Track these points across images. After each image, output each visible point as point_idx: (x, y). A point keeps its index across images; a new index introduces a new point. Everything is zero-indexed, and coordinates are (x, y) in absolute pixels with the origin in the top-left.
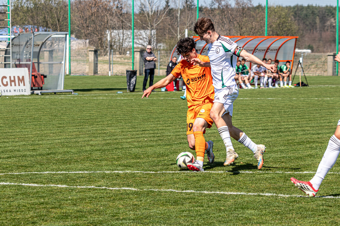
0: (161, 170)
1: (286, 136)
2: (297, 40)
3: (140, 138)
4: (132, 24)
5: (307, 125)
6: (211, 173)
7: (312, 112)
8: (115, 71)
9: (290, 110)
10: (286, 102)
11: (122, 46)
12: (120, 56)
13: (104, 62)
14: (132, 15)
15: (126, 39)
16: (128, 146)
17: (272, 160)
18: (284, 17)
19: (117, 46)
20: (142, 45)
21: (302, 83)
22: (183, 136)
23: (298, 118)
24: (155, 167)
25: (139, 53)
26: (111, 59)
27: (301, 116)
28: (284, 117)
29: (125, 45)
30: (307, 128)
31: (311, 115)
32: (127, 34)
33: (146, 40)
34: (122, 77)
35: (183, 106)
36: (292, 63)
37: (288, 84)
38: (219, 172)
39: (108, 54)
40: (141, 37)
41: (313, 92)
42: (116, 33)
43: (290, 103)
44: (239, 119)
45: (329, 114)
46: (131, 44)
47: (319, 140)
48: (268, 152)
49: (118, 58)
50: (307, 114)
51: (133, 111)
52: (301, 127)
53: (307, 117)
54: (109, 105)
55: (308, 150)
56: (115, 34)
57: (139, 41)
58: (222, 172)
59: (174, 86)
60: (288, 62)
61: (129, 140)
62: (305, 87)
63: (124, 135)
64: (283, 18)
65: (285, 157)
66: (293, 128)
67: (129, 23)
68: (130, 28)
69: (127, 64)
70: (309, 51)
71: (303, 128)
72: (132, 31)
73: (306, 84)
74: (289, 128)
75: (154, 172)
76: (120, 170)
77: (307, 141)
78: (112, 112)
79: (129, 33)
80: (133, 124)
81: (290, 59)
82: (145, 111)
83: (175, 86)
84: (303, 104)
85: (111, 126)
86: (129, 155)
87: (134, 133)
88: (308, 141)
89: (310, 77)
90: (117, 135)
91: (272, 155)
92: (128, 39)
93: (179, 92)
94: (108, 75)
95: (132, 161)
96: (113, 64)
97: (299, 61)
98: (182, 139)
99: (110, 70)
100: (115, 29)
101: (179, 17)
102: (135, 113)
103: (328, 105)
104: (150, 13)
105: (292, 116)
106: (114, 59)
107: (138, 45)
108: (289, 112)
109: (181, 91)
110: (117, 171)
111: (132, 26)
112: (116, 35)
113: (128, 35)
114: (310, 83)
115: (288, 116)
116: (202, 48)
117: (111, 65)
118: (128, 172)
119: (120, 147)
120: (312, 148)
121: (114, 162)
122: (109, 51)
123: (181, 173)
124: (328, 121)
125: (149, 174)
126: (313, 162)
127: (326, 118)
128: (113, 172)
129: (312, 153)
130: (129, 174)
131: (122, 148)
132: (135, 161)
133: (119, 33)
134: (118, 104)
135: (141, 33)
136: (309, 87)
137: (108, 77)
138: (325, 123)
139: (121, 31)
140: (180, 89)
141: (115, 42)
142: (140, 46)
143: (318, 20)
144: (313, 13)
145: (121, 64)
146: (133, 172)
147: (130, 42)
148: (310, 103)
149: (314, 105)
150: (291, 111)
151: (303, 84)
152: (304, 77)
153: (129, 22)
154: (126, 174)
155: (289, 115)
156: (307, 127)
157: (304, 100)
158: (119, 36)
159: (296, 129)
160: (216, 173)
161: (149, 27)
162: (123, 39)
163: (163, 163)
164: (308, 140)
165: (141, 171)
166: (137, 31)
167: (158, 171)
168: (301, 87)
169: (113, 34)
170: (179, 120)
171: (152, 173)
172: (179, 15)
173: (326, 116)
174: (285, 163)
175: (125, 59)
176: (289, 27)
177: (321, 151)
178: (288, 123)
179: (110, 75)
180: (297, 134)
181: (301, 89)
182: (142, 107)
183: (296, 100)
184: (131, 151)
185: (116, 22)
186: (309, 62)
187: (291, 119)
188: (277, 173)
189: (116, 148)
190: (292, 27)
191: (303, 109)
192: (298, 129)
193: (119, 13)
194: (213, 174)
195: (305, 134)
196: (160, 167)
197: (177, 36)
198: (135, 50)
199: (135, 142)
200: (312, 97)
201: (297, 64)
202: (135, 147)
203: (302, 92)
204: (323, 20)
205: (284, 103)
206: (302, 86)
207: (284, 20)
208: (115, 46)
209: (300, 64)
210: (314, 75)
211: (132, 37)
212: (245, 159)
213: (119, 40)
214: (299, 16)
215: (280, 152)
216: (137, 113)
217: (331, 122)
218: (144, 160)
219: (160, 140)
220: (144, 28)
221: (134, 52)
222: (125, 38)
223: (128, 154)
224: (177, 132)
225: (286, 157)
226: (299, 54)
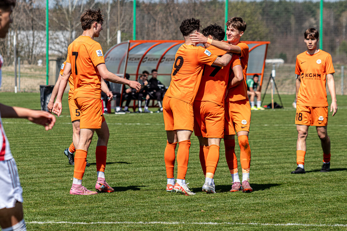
0: (95, 220)
1: (259, 175)
2: (269, 46)
3: (63, 176)
4: (47, 23)
5: (287, 161)
6: (163, 224)
7: (291, 143)
8: (22, 86)
9: (261, 140)
10: (255, 130)
11: (32, 52)
12: (30, 66)
13: (9, 74)
14: (46, 11)
15: (37, 43)
16: (49, 188)
17: (243, 207)
18: (250, 16)
19: (25, 53)
20: (59, 51)
21: (275, 104)
22: (121, 175)
23: (273, 150)
24: (86, 216)
25: (55, 63)
26: (18, 70)
27: (277, 149)
28: (254, 149)
29: (37, 51)
30: (286, 165)
31: (290, 147)
32: (39, 36)
33: (64, 45)
34: (34, 95)
35: (117, 134)
36: (261, 77)
37: (256, 105)
38: (173, 223)
39: (14, 63)
40: (58, 41)
41: (290, 116)
42: (24, 35)
43: (261, 131)
44: (194, 152)
45: (314, 145)
46: (44, 50)
47: (304, 180)
48: (237, 196)
49: (26, 68)
50: (285, 146)
51: (51, 140)
52: (278, 164)
53: (285, 150)
54: (18, 132)
55: (289, 194)
56: (22, 37)
57: (55, 46)
58: (177, 223)
59: (104, 106)
60: (256, 75)
61: (49, 180)
62: (279, 110)
63: (41, 173)
64: (248, 17)
65: (260, 203)
66: (268, 164)
67: (42, 22)
68: (43, 29)
69: (40, 77)
70: (281, 61)
71: (282, 165)
72: (46, 33)
73: (281, 105)
74: (263, 164)
75: (85, 223)
76: (39, 220)
77: (287, 183)
78: (22, 142)
79: (41, 36)
80: (53, 158)
81: (258, 73)
82: (68, 140)
83: (106, 107)
84: (278, 132)
85: (23, 161)
86: (50, 200)
87: (55, 170)
88: (290, 182)
89: (285, 96)
90: (31, 173)
91: (242, 201)
92: (40, 43)
93: (112, 115)
94: (14, 92)
95: (55, 208)
96: (20, 76)
97: (271, 75)
98: (121, 178)
99: (16, 85)
100: (23, 29)
101: (109, 15)
102: (54, 143)
103: (312, 134)
104: (70, 9)
105: (265, 149)
106: (22, 71)
107: (53, 52)
108: (261, 143)
109: (114, 113)
110: (35, 222)
111: (47, 27)
112: (24, 38)
113: (41, 38)
114: (285, 104)
115: (259, 148)
116: (141, 57)
117: (18, 79)
118: (51, 222)
119: (37, 189)
120: (295, 191)
121: (31, 210)
122: (15, 59)
123: (122, 224)
124: (314, 155)
125: (80, 225)
126: (298, 210)
127: (310, 151)
128: (31, 223)
129: (296, 198)
130: (51, 226)
131: (41, 191)
132: (58, 208)
133: (28, 36)
134: (30, 131)
135: (57, 35)
136: (284, 110)
137: (14, 95)
138: (310, 157)
139: (31, 32)
140: (112, 111)
141: (22, 48)
142: (56, 53)
143: (293, 21)
144: (287, 10)
145: (31, 77)
146: (58, 223)
147: (43, 47)
148: (288, 131)
149: (293, 134)
150: (263, 142)
151: (276, 106)
152: (277, 96)
153: (42, 20)
154: (48, 226)
155: (261, 148)
156: (286, 163)
157: (279, 127)
158: (28, 40)
159: (271, 165)
160: (169, 225)
161: (68, 27)
162: (33, 44)
163: (97, 211)
164: (289, 180)
165: (68, 221)
166: (52, 33)
167: (91, 222)
168: (273, 109)
169: (19, 36)
170: (115, 153)
171: (83, 225)
172: (108, 12)
173: (310, 148)
174: (261, 211)
175: (36, 70)
176: (256, 30)
177: (308, 195)
178: (260, 158)
179: (16, 92)
180: (274, 173)
181: (274, 112)
182: (63, 135)
183: (269, 127)
184: (53, 195)
185: (25, 21)
186: (283, 76)
187: (264, 152)
188: (250, 226)
189: (31, 190)
190: (260, 29)
191: (279, 138)
192: (274, 165)
193: (28, 7)
194: (166, 226)
195: (285, 173)
196: (93, 216)
197: (107, 40)
198: (50, 58)
199: (57, 182)
200: (289, 124)
201: (268, 78)
202: (58, 189)
203: (276, 116)
204: (300, 19)
205: (253, 130)
206: (275, 107)
207: (249, 19)
208: (23, 52)
209: (271, 79)
210: (290, 94)
211: (45, 41)
212: (206, 205)
213: (28, 44)
214: (267, 14)
215: (253, 196)
216: (57, 143)
217: (318, 157)
218: (71, 207)
219: (91, 179)
220: (62, 29)
221: (49, 61)
222: (35, 42)
223: (48, 198)
224: (113, 169)
225: (262, 204)
226: (270, 65)
